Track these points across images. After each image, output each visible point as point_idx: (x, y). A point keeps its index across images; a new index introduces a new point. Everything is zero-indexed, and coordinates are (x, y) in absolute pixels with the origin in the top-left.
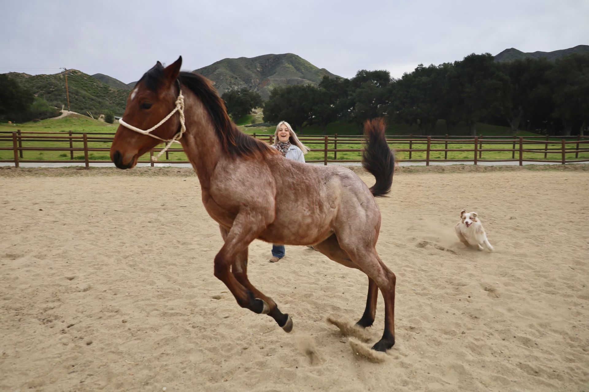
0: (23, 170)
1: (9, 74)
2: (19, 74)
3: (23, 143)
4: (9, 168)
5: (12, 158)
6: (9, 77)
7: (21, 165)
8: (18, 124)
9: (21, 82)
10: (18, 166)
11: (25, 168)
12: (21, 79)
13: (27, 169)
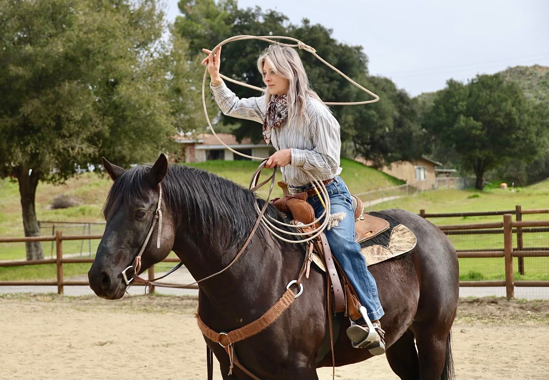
0: (523, 306)
1: (507, 72)
2: (527, 68)
3: (526, 237)
4: (494, 301)
5: (500, 277)
6: (507, 79)
7: (519, 292)
8: (520, 189)
9: (531, 87)
10: (512, 296)
11: (527, 302)
12: (529, 80)
13: (531, 305)
